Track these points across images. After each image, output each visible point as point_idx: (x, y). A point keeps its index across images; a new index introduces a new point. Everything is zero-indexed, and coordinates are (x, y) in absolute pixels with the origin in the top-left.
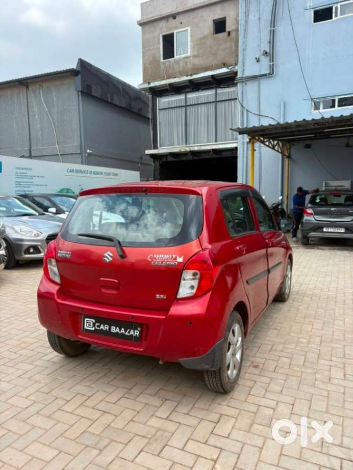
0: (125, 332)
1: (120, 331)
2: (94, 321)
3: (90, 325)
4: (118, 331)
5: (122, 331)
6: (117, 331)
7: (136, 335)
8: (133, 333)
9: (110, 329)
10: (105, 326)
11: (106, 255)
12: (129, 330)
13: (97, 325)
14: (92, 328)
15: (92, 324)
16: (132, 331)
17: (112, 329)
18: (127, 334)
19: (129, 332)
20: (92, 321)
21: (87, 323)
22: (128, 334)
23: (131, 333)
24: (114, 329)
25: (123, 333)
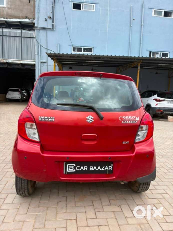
0: (101, 169)
1: (97, 169)
2: (75, 165)
3: (72, 169)
4: (96, 169)
5: (98, 169)
6: (94, 169)
7: (110, 169)
8: (107, 169)
9: (89, 168)
10: (85, 167)
11: (88, 118)
12: (104, 167)
13: (78, 168)
14: (73, 170)
15: (73, 168)
16: (107, 167)
17: (90, 168)
18: (102, 169)
19: (104, 168)
20: (73, 166)
21: (69, 167)
22: (104, 170)
23: (106, 169)
24: (92, 168)
25: (99, 170)
